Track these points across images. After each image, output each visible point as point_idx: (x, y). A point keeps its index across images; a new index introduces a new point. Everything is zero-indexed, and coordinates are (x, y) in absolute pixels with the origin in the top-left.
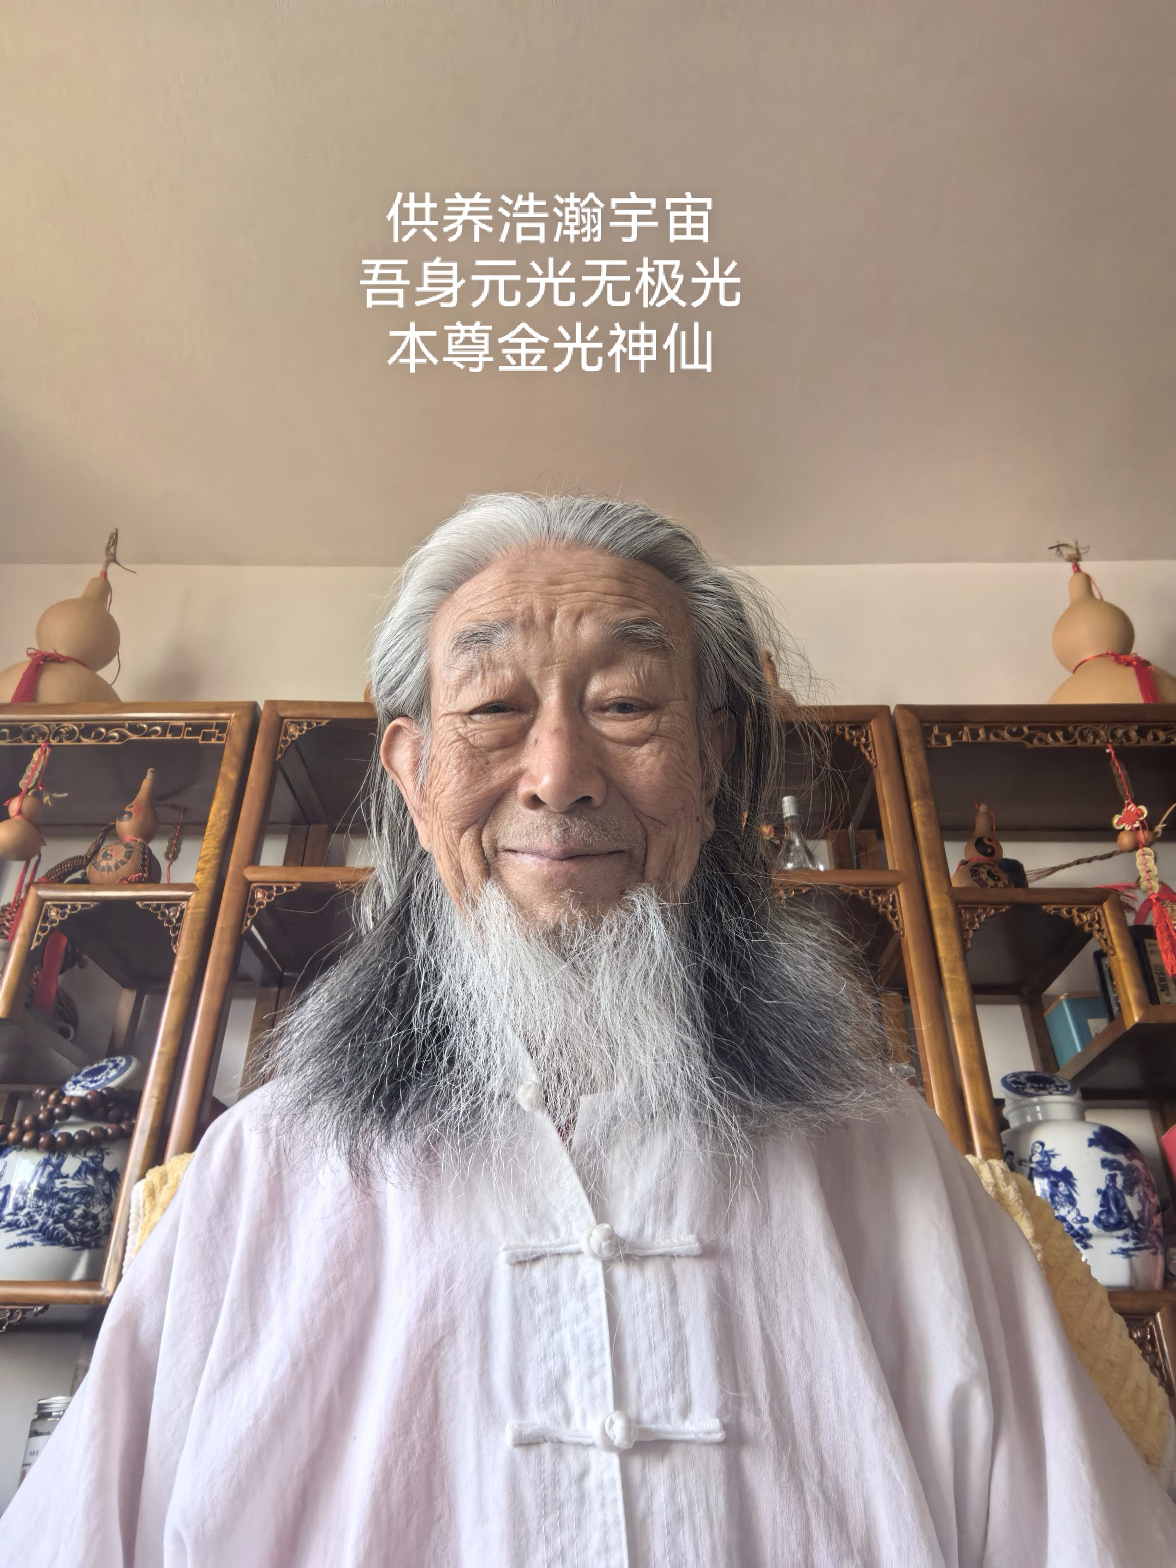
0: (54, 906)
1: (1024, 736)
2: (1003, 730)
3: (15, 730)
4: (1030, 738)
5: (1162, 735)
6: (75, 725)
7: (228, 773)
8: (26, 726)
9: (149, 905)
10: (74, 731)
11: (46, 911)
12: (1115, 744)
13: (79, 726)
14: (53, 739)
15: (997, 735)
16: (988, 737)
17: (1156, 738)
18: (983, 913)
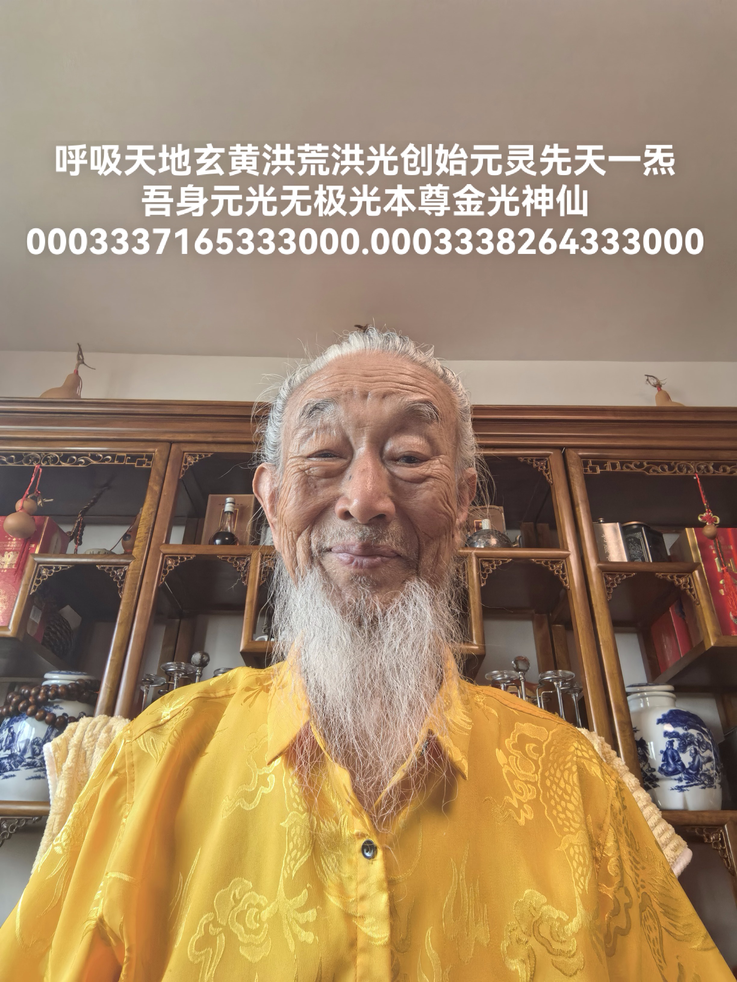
0: (45, 567)
1: (644, 468)
2: (631, 464)
3: (19, 456)
4: (648, 469)
5: (728, 469)
6: (57, 454)
7: (153, 486)
8: (26, 454)
9: (104, 568)
10: (56, 457)
11: (40, 570)
12: (700, 474)
13: (59, 455)
14: (43, 462)
15: (628, 467)
16: (622, 469)
17: (725, 470)
18: (618, 578)
